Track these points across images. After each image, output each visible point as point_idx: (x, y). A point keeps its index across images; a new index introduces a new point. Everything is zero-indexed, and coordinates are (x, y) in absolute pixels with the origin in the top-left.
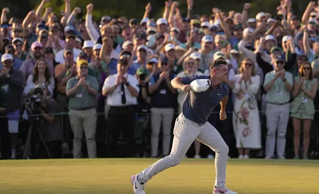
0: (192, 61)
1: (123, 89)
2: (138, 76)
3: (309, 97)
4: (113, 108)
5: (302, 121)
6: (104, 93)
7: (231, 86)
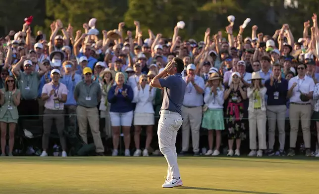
3: (14, 104)
5: (8, 124)
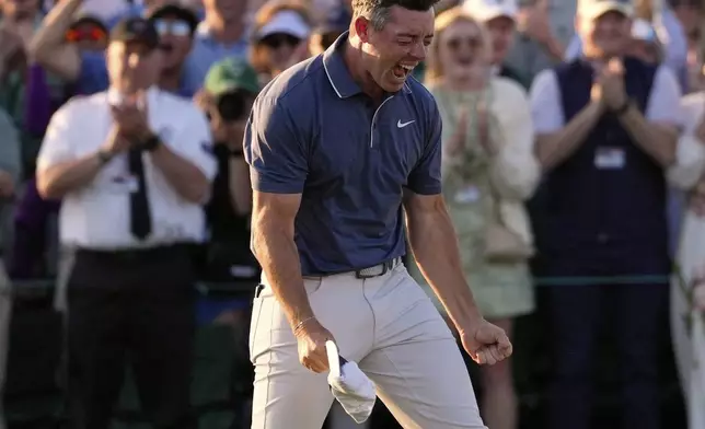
0: (469, 31)
1: (136, 168)
2: (209, 100)
4: (90, 258)
6: (43, 183)
7: (662, 153)
